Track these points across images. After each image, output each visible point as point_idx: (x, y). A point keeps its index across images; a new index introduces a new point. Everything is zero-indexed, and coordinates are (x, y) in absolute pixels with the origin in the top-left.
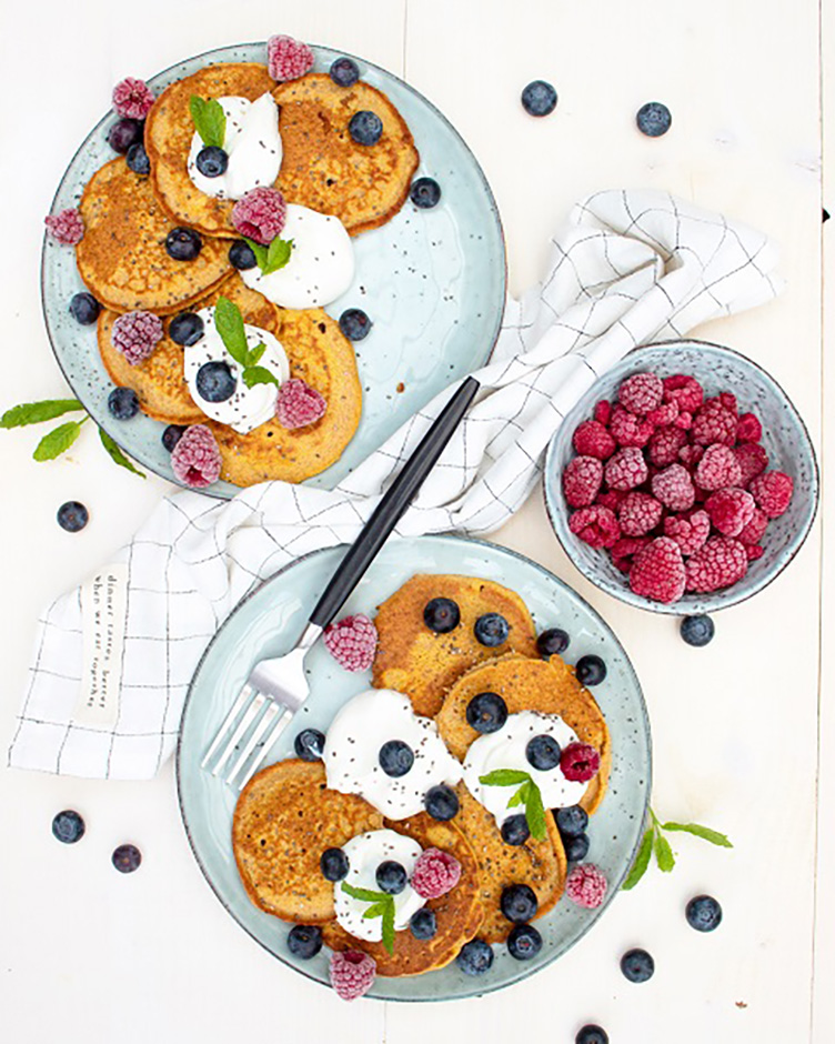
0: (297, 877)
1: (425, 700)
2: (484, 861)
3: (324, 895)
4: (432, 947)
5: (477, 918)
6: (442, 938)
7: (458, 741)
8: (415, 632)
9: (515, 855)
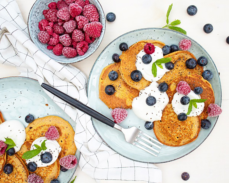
0: (187, 128)
1: (134, 94)
2: (180, 74)
3: (192, 120)
4: (205, 88)
5: (196, 75)
6: (202, 85)
7: (145, 84)
8: (115, 97)
9: (177, 65)
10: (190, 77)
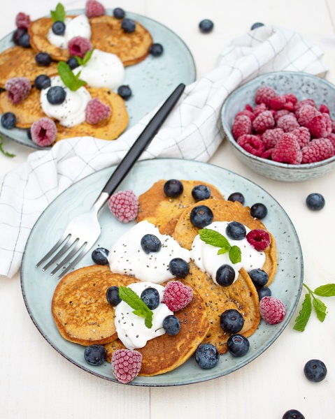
1: (167, 229)
2: (208, 303)
5: (206, 325)
6: (185, 340)
7: (186, 240)
8: (160, 201)
9: (227, 301)
10: (202, 314)
